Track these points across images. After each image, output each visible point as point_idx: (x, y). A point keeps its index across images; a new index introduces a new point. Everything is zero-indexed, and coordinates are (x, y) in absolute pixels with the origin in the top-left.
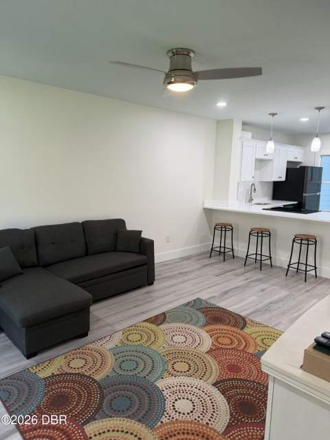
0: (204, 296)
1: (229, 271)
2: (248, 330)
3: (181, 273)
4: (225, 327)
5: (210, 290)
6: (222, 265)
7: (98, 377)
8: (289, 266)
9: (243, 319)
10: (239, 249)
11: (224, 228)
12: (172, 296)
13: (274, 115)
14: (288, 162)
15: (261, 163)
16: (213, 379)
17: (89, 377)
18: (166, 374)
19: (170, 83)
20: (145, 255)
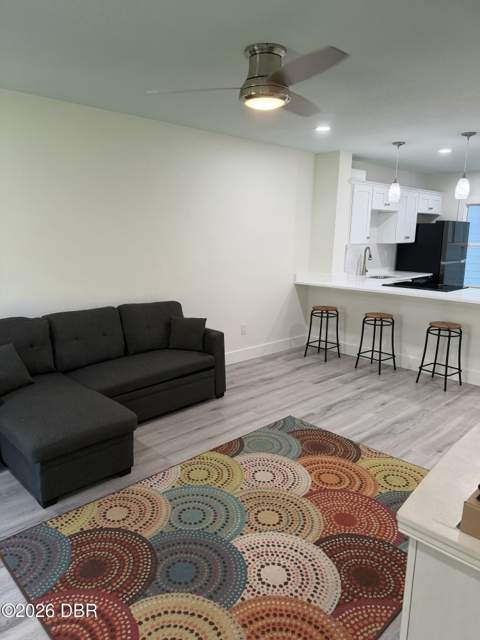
0: (298, 413)
1: (333, 376)
2: (363, 463)
3: (263, 380)
4: (330, 459)
5: (305, 404)
6: (321, 367)
7: (147, 534)
8: (421, 368)
9: (356, 446)
10: (347, 343)
11: (326, 313)
12: (251, 413)
13: (400, 144)
14: (419, 215)
15: (379, 216)
16: (316, 535)
17: (135, 534)
18: (246, 528)
19: (250, 97)
20: (212, 354)
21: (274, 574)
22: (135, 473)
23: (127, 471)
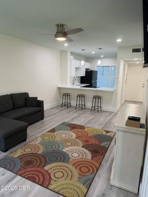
0: (66, 121)
1: (71, 111)
2: (86, 129)
3: (53, 114)
4: (78, 130)
5: (67, 118)
7: (40, 153)
8: (92, 107)
9: (83, 126)
10: (72, 103)
11: (67, 95)
12: (53, 122)
13: (84, 50)
16: (81, 145)
17: (36, 153)
18: (64, 147)
20: (40, 107)
21: (75, 155)
22: (28, 140)
23: (25, 140)
